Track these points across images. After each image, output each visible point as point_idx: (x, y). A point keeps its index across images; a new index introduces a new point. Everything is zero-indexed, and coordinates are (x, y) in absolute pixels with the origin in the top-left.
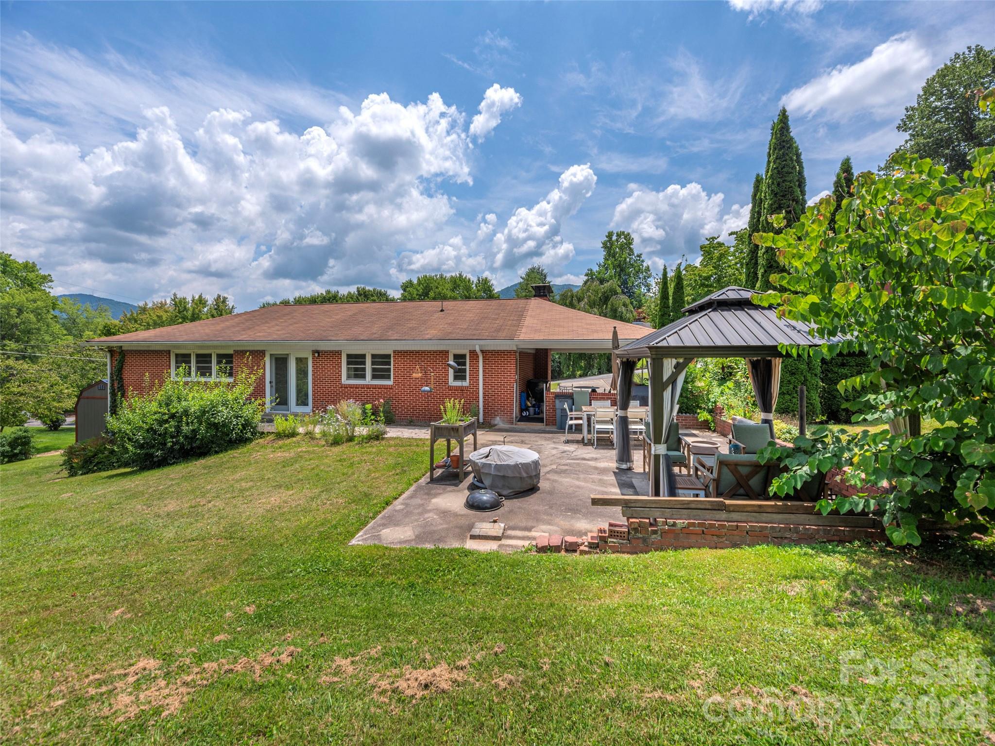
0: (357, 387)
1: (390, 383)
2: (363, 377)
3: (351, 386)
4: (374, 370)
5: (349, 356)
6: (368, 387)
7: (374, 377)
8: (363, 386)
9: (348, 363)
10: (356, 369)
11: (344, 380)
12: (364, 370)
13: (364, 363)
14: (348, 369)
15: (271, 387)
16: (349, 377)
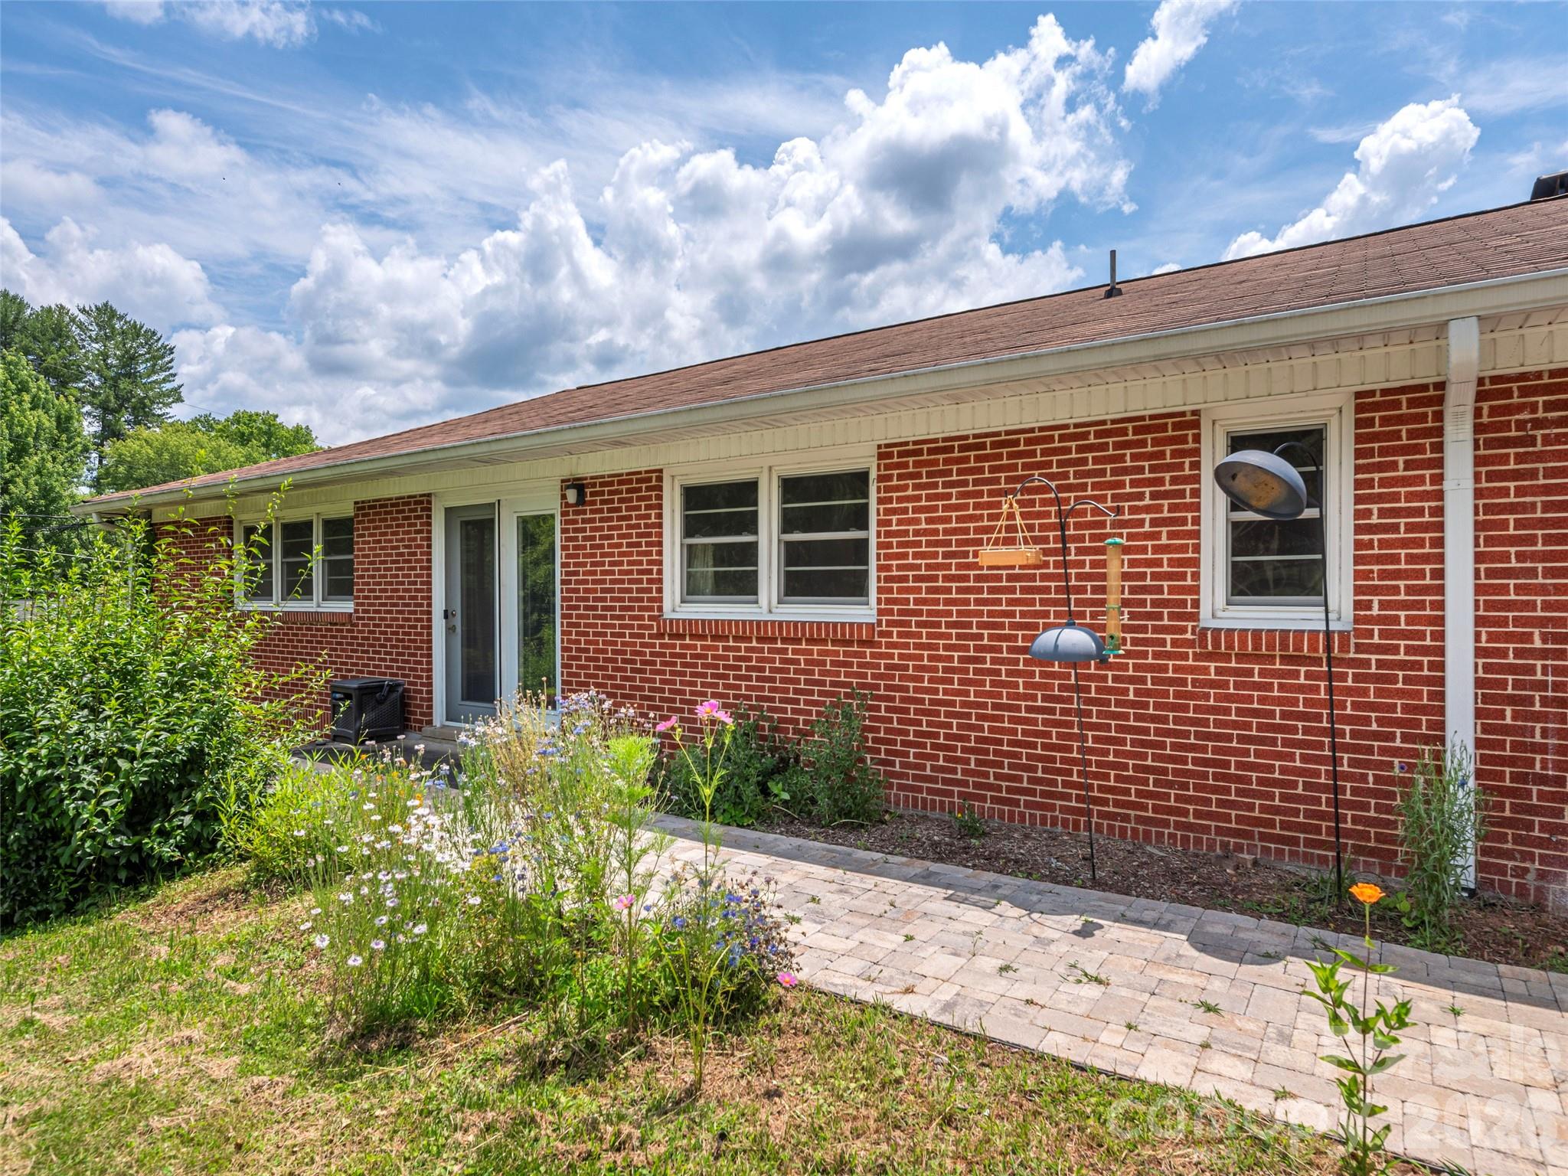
0: (717, 631)
1: (860, 613)
2: (745, 586)
3: (696, 630)
4: (793, 554)
5: (694, 496)
6: (765, 633)
7: (796, 586)
8: (743, 631)
9: (691, 527)
10: (723, 554)
11: (675, 605)
12: (749, 553)
13: (750, 523)
14: (691, 554)
15: (450, 630)
16: (692, 589)
